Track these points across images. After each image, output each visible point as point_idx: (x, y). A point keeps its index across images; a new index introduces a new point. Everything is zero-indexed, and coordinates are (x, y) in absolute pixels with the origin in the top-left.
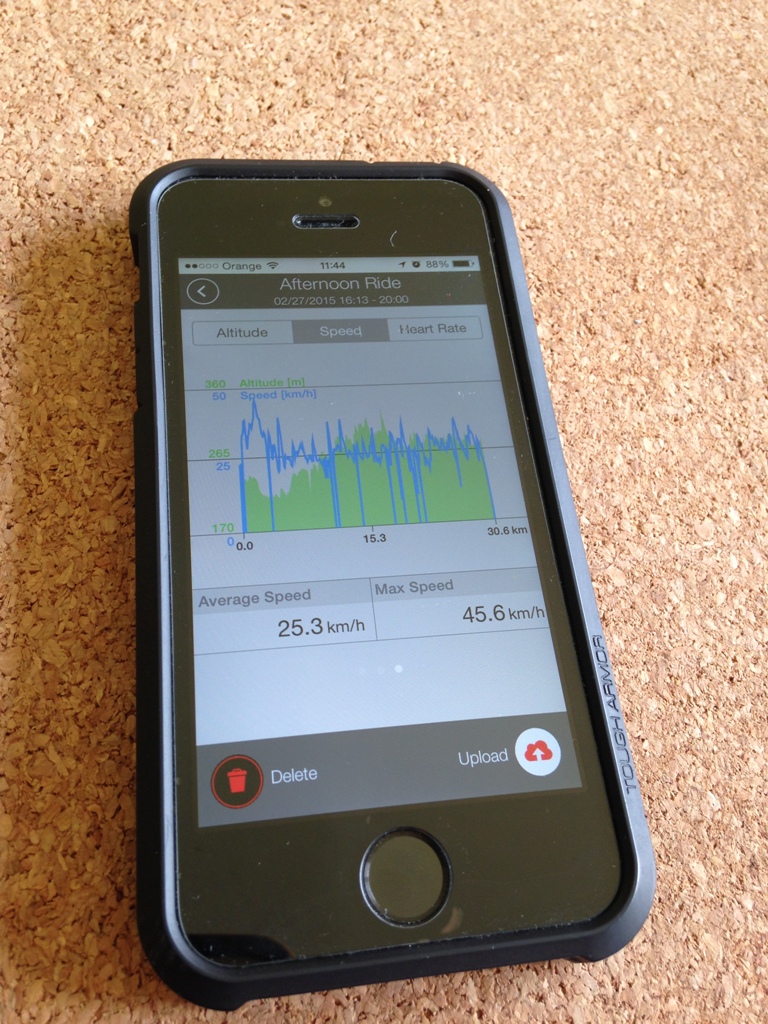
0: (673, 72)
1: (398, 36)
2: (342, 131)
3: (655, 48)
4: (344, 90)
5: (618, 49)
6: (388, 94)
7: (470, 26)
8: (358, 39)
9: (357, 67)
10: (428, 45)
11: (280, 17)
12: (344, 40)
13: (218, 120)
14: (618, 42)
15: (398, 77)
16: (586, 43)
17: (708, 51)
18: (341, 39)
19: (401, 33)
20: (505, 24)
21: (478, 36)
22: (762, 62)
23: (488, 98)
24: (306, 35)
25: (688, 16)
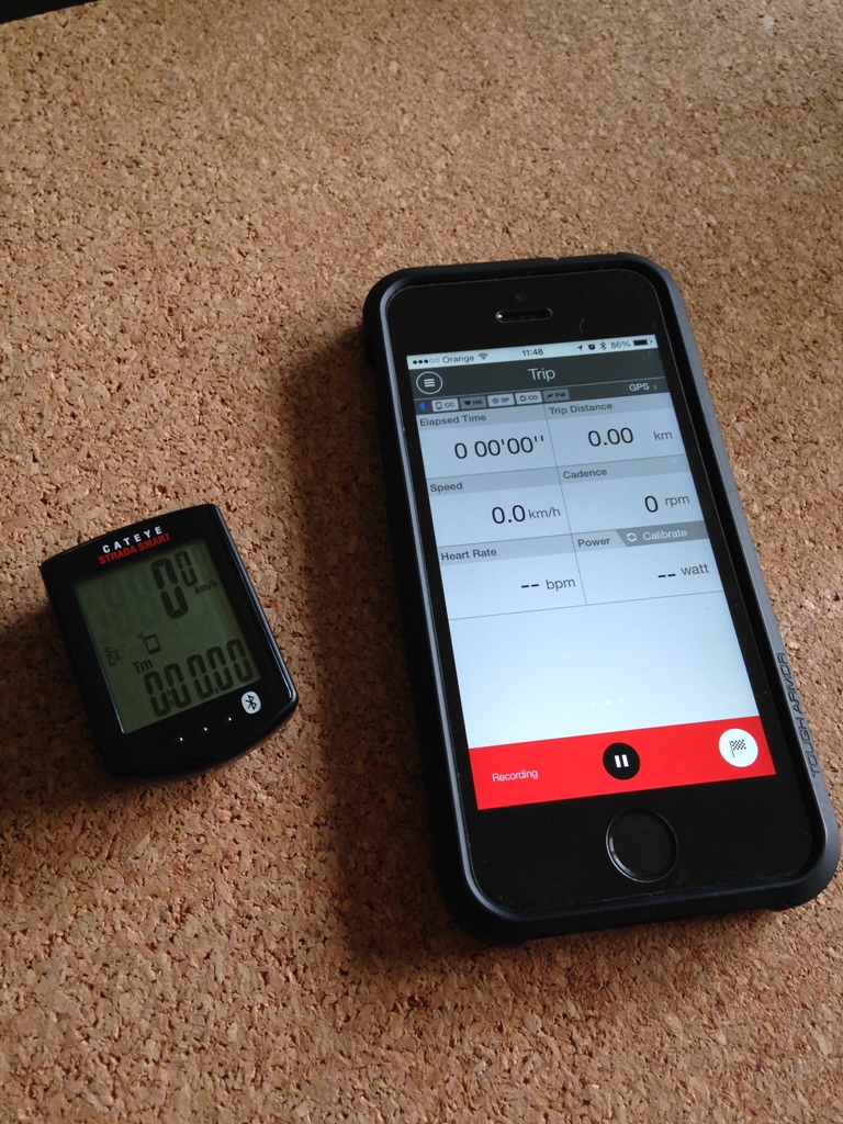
0: (488, 233)
1: (221, 274)
2: (194, 393)
3: (466, 213)
4: (185, 348)
5: (432, 225)
6: (228, 340)
7: (286, 242)
8: (184, 288)
9: (191, 320)
10: (252, 275)
11: (104, 286)
12: (172, 293)
13: (73, 416)
14: (430, 217)
15: (233, 318)
16: (400, 227)
17: (516, 199)
18: (168, 293)
19: (224, 270)
20: (319, 229)
21: (297, 251)
22: (570, 195)
23: (322, 315)
24: (133, 298)
25: (491, 166)
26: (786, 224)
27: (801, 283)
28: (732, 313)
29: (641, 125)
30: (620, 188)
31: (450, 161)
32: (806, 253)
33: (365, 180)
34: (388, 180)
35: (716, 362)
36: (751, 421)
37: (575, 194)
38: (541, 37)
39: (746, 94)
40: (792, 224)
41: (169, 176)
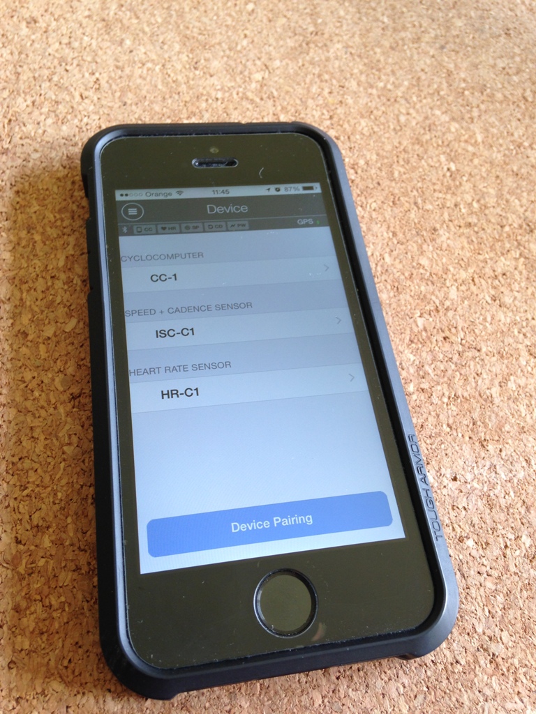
1: (60, 107)
3: (265, 113)
4: (8, 148)
6: (43, 151)
7: (120, 97)
8: (28, 108)
9: (22, 131)
10: (83, 113)
12: (17, 110)
14: (236, 109)
15: (54, 137)
16: (210, 110)
17: (306, 114)
18: (13, 109)
19: (63, 104)
20: (148, 96)
21: (124, 105)
22: (348, 121)
25: (296, 87)
26: (510, 184)
27: (507, 229)
28: (444, 236)
29: (421, 88)
30: (389, 127)
31: (266, 76)
32: (519, 208)
33: (197, 72)
34: (215, 77)
35: (419, 268)
36: (431, 319)
37: (353, 122)
38: (367, 14)
39: (510, 88)
40: (515, 185)
41: (54, 34)
